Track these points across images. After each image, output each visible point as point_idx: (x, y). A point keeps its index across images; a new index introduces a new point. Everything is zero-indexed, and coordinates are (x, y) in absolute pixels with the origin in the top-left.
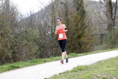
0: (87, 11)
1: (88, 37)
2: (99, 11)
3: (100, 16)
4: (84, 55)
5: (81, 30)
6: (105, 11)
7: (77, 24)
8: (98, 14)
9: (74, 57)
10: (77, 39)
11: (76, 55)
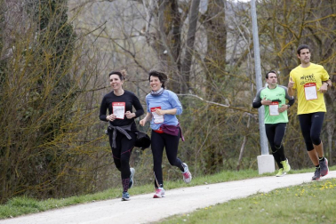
0: (78, 32)
1: (82, 133)
2: (128, 30)
3: (132, 50)
4: (68, 205)
5: (54, 104)
6: (152, 30)
7: (40, 82)
8: (121, 43)
9: (26, 213)
10: (38, 140)
11: (36, 207)
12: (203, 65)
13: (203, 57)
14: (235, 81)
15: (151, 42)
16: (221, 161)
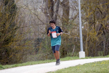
0: (18, 7)
1: (19, 42)
2: (35, 7)
3: (37, 14)
4: (13, 67)
5: (9, 32)
6: (44, 7)
7: (4, 24)
8: (33, 11)
10: (3, 44)
11: (2, 67)
12: (61, 20)
13: (61, 17)
14: (72, 26)
15: (43, 11)
16: (66, 53)
